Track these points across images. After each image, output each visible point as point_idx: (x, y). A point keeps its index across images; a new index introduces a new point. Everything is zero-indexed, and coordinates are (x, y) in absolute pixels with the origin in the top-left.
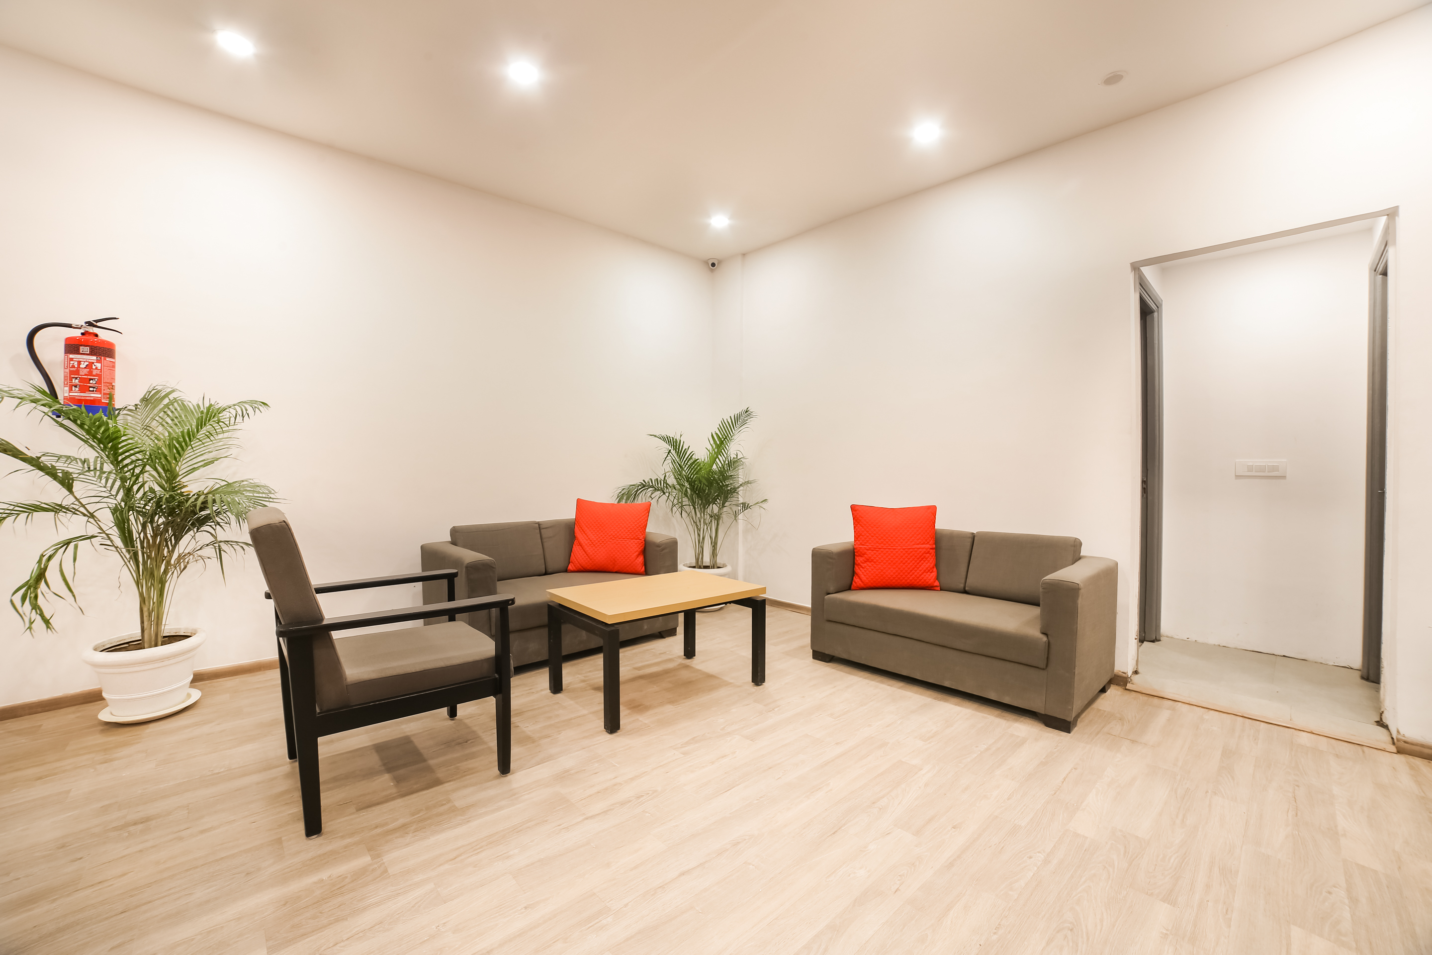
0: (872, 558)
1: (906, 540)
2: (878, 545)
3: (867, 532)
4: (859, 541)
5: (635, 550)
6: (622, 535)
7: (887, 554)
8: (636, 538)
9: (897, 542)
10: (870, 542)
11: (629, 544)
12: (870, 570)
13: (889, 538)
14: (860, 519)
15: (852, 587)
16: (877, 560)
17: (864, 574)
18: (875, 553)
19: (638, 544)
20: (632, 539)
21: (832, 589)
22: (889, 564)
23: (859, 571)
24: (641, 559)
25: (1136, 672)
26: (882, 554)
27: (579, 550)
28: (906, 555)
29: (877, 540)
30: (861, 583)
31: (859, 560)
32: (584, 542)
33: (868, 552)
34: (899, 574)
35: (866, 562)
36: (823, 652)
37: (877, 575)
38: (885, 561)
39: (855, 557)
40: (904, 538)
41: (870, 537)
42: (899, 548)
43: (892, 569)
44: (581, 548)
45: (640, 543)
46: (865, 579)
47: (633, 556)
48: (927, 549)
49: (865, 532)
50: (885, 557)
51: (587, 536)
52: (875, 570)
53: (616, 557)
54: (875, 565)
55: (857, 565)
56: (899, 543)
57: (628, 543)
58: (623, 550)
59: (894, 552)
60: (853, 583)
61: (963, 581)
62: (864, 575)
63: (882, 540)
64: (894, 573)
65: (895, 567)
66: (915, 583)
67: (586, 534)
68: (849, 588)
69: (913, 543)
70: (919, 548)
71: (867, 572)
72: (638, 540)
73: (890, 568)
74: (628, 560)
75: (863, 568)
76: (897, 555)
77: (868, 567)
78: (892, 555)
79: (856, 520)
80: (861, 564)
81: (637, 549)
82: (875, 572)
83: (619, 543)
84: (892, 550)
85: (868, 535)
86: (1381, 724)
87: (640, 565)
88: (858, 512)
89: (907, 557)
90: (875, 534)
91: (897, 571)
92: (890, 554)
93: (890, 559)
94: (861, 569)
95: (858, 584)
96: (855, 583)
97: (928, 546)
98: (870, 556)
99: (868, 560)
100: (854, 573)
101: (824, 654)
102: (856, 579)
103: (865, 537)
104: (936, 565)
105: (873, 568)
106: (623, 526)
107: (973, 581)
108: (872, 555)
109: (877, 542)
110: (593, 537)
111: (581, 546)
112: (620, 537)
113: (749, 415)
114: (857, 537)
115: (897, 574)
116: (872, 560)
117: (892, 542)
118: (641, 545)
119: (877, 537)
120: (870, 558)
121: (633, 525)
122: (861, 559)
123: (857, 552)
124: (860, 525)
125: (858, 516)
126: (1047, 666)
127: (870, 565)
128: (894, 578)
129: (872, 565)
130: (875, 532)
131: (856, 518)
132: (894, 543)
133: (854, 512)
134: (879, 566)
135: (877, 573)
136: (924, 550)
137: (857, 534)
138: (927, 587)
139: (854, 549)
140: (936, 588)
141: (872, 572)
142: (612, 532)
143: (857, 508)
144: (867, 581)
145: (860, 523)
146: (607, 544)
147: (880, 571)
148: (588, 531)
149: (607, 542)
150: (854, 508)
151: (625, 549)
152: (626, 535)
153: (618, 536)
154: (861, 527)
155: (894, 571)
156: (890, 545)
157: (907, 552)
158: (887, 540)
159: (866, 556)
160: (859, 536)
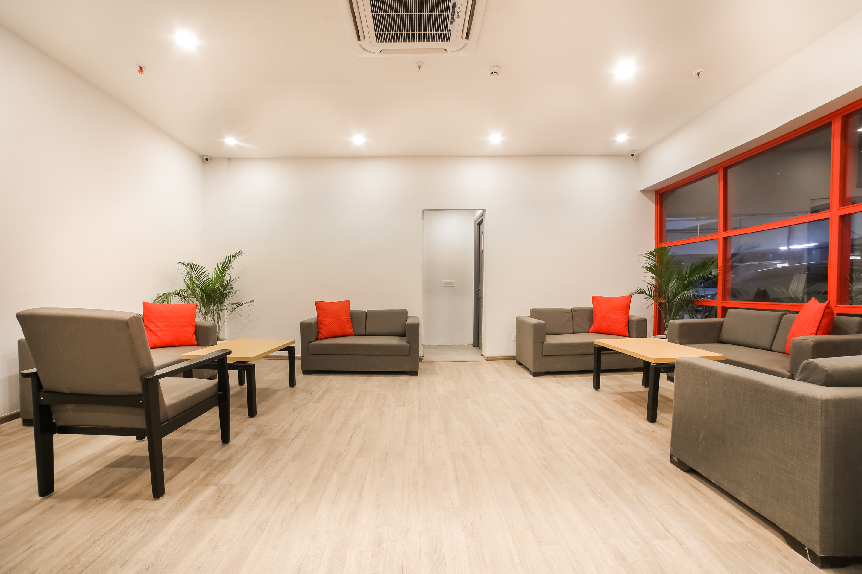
0: (327, 325)
1: (341, 316)
2: (329, 318)
3: (324, 313)
4: (320, 317)
5: (191, 332)
6: (182, 323)
7: (334, 322)
8: (191, 324)
9: (337, 317)
10: (326, 317)
11: (188, 328)
12: (327, 330)
13: (334, 315)
14: (320, 307)
15: (319, 339)
16: (330, 325)
17: (324, 331)
18: (328, 322)
19: (192, 328)
20: (189, 325)
21: (313, 340)
22: (335, 326)
23: (321, 331)
24: (194, 337)
25: (423, 356)
26: (331, 322)
27: (150, 335)
28: (341, 322)
29: (329, 316)
30: (323, 336)
31: (321, 326)
32: (155, 329)
33: (325, 322)
34: (339, 330)
35: (324, 326)
36: (309, 370)
37: (330, 332)
38: (333, 326)
39: (319, 325)
40: (340, 315)
41: (325, 315)
42: (338, 319)
43: (336, 329)
44: (152, 333)
45: (193, 327)
46: (325, 334)
47: (190, 335)
48: (349, 319)
49: (323, 313)
50: (333, 323)
51: (157, 325)
52: (329, 330)
53: (179, 337)
54: (329, 328)
55: (320, 328)
56: (338, 317)
57: (186, 328)
58: (183, 332)
59: (337, 321)
60: (319, 336)
61: (364, 331)
62: (324, 333)
63: (331, 316)
64: (337, 330)
65: (337, 327)
66: (345, 334)
67: (155, 324)
68: (317, 339)
69: (344, 317)
70: (346, 319)
71: (325, 331)
72: (193, 326)
73: (335, 328)
74: (187, 338)
75: (323, 329)
76: (338, 322)
77: (325, 329)
78: (336, 322)
79: (318, 308)
80: (322, 328)
81: (192, 331)
82: (329, 331)
83: (181, 328)
84: (335, 320)
85: (324, 314)
86: (482, 355)
87: (194, 340)
88: (318, 304)
89: (342, 323)
90: (327, 314)
91: (338, 329)
92: (335, 322)
93: (335, 324)
94: (322, 330)
95: (321, 337)
96: (320, 336)
97: (349, 317)
98: (326, 323)
99: (325, 326)
100: (318, 332)
101: (310, 371)
102: (320, 335)
103: (323, 315)
104: (352, 326)
105: (328, 329)
106: (182, 318)
107: (369, 330)
108: (327, 323)
109: (329, 317)
110: (161, 326)
111: (152, 332)
112: (181, 324)
113: (240, 254)
114: (318, 316)
115: (338, 330)
116: (327, 326)
117: (335, 317)
118: (194, 328)
119: (329, 315)
120: (326, 324)
121: (189, 317)
122: (322, 325)
123: (319, 323)
124: (320, 310)
125: (319, 306)
126: (410, 354)
127: (326, 328)
128: (337, 332)
129: (327, 327)
130: (327, 313)
131: (318, 307)
132: (336, 317)
133: (316, 305)
134: (331, 328)
135: (330, 331)
136: (348, 319)
137: (319, 314)
138: (350, 335)
139: (318, 321)
140: (353, 335)
141: (328, 331)
142: (175, 322)
143: (318, 302)
144: (326, 335)
145: (320, 309)
146: (172, 330)
147: (331, 330)
148: (157, 322)
149: (172, 328)
150: (316, 303)
151: (185, 332)
152: (185, 323)
153: (179, 324)
154: (321, 311)
155: (337, 329)
156: (334, 318)
157: (341, 320)
158: (333, 316)
159: (324, 324)
160: (320, 315)
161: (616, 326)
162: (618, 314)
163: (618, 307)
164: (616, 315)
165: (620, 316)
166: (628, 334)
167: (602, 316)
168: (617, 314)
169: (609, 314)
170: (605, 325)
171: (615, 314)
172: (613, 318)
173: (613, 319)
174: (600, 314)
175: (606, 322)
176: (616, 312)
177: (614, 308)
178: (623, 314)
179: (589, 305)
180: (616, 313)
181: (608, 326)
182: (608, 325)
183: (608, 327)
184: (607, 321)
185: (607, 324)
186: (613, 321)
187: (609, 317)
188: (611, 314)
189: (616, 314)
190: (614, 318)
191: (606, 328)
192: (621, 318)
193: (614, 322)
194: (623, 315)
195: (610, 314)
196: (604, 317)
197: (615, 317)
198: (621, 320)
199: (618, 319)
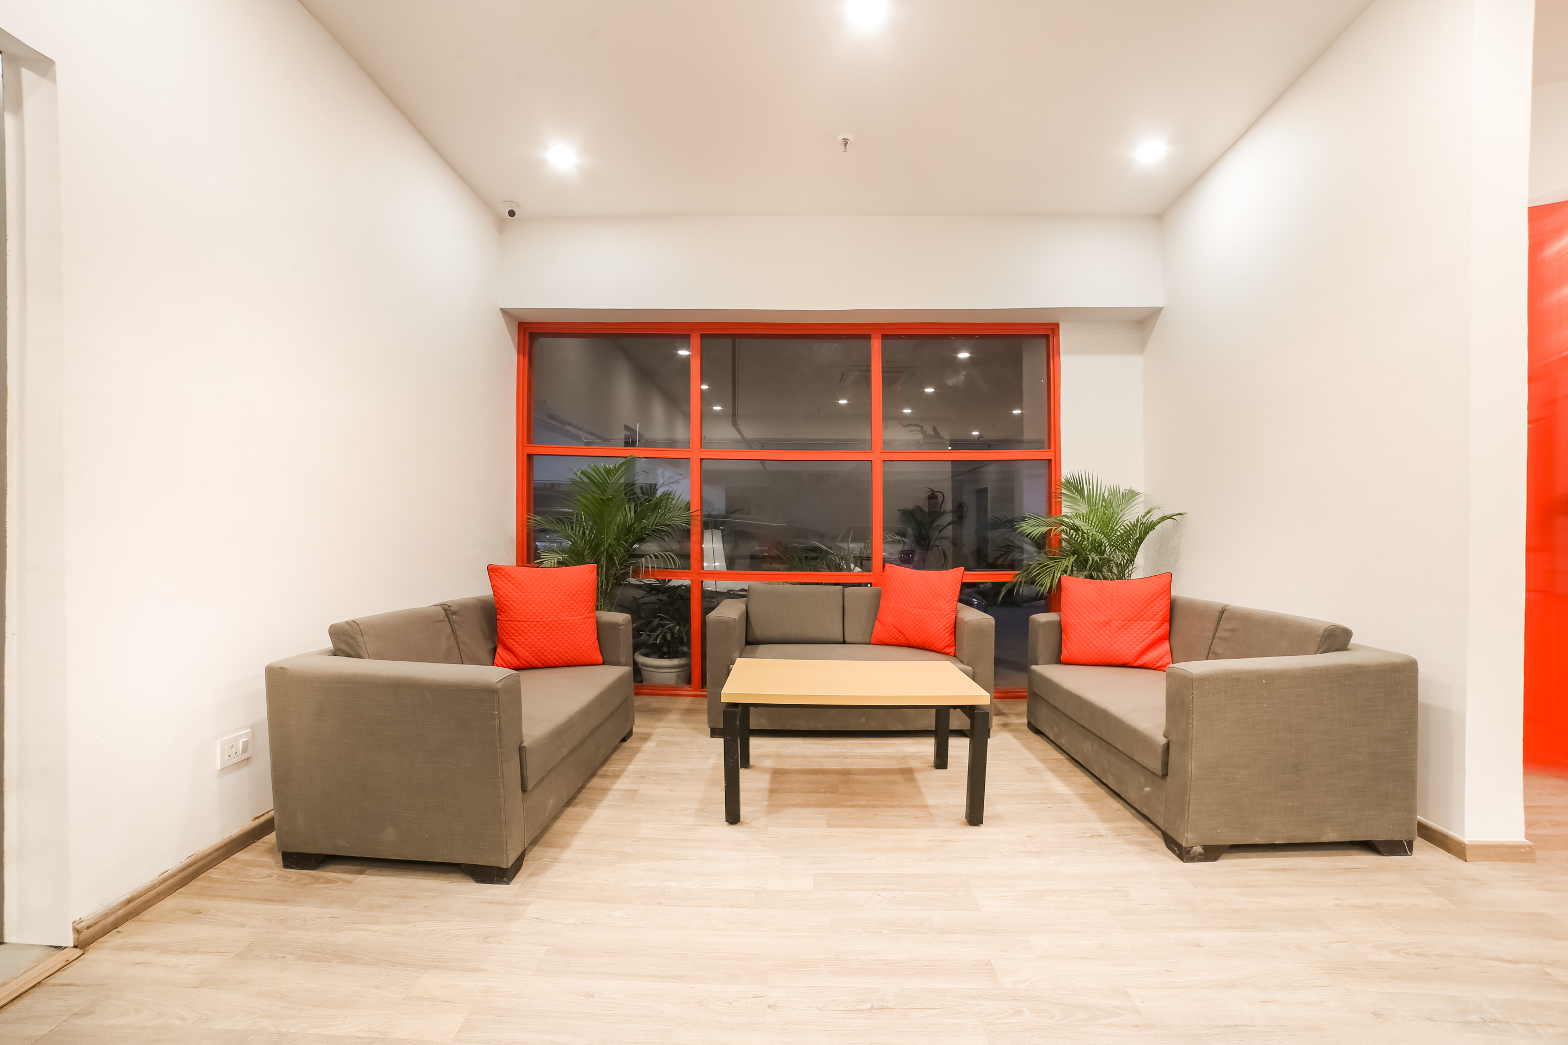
161: (578, 643)
162: (578, 612)
163: (574, 595)
164: (573, 615)
165: (584, 617)
166: (601, 658)
167: (538, 622)
168: (575, 611)
169: (555, 614)
170: (549, 645)
171: (570, 612)
172: (568, 624)
173: (568, 627)
174: (531, 616)
175: (551, 636)
176: (572, 607)
177: (566, 596)
178: (588, 611)
179: (482, 589)
180: (572, 609)
181: (557, 644)
182: (557, 642)
183: (557, 648)
184: (554, 634)
185: (554, 642)
186: (568, 630)
187: (556, 621)
188: (561, 613)
189: (572, 613)
190: (571, 623)
191: (552, 650)
192: (586, 620)
193: (572, 633)
194: (589, 613)
195: (558, 613)
196: (544, 622)
197: (574, 620)
198: (587, 625)
199: (580, 626)
